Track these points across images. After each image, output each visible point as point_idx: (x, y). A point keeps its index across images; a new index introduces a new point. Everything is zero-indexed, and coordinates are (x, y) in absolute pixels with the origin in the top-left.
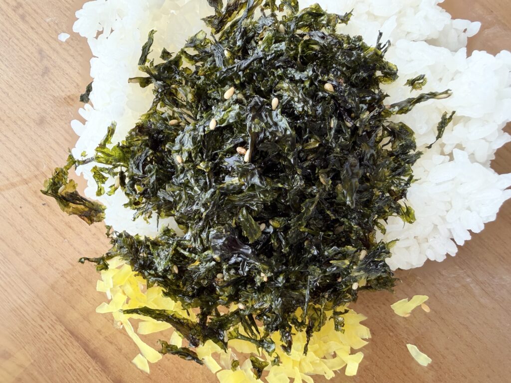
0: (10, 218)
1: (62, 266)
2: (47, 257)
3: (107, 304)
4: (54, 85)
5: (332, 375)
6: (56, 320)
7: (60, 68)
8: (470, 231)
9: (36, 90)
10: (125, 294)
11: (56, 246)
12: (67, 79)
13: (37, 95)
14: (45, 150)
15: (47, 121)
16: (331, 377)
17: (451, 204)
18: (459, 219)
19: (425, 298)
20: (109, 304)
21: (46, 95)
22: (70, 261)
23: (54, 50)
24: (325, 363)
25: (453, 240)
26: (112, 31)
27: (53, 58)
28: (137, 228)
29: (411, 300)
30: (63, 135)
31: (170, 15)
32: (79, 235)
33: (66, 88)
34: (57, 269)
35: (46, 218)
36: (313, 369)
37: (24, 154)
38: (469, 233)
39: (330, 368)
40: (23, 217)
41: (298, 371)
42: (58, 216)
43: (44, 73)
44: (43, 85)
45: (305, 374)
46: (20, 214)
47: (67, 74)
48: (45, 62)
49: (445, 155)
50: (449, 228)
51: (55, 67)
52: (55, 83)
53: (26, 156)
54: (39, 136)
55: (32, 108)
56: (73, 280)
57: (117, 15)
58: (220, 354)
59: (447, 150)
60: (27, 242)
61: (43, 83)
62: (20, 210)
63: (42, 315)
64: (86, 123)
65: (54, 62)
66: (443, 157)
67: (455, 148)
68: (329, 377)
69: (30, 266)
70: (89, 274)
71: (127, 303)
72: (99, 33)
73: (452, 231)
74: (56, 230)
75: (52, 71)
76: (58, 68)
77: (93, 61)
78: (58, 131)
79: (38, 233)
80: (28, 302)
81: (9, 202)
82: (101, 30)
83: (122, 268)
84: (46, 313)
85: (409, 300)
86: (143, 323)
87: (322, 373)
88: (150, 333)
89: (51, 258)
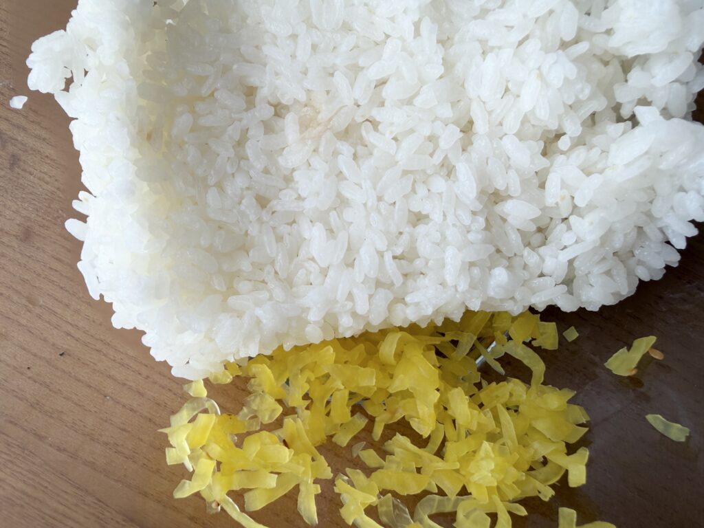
0: (17, 390)
1: (112, 437)
2: (87, 429)
3: (188, 481)
4: (32, 177)
5: (551, 493)
6: (124, 521)
7: (34, 151)
8: (693, 222)
9: (7, 191)
10: (211, 459)
11: (95, 409)
12: (49, 163)
13: (10, 198)
14: (43, 276)
15: (35, 233)
16: (550, 496)
17: (654, 190)
18: (672, 208)
19: (652, 339)
20: (191, 480)
21: (24, 196)
22: (122, 426)
23: (18, 127)
24: (535, 477)
25: (668, 242)
26: (86, 73)
27: (19, 139)
28: (202, 354)
29: (632, 348)
30: (63, 247)
31: (166, 28)
32: (125, 384)
33: (50, 177)
34: (106, 444)
35: (70, 372)
36: (519, 491)
37: (14, 289)
38: (692, 226)
39: (544, 481)
40: (35, 381)
41: (499, 500)
42: (88, 365)
43: (13, 164)
44: (15, 181)
45: (510, 501)
46: (29, 378)
47: (47, 157)
48: (10, 148)
49: (625, 121)
50: (660, 226)
51: (26, 151)
52: (32, 175)
53: (18, 292)
54: (29, 257)
55: (9, 219)
56: (134, 454)
57: (86, 47)
58: (377, 506)
59: (625, 112)
60: (51, 417)
61: (15, 179)
62: (29, 373)
63: (101, 519)
64: (88, 219)
65: (22, 144)
66: (622, 125)
67: (636, 106)
68: (546, 497)
69: (65, 450)
70: (154, 438)
71: (219, 470)
72: (69, 82)
73: (665, 230)
74: (90, 387)
75: (23, 158)
76: (31, 152)
77: (73, 126)
78: (54, 243)
79: (64, 398)
80: (76, 505)
81: (8, 365)
82: (69, 76)
83: (197, 419)
84: (108, 514)
85: (629, 350)
86: (251, 493)
87: (534, 494)
88: (264, 505)
89: (93, 430)
